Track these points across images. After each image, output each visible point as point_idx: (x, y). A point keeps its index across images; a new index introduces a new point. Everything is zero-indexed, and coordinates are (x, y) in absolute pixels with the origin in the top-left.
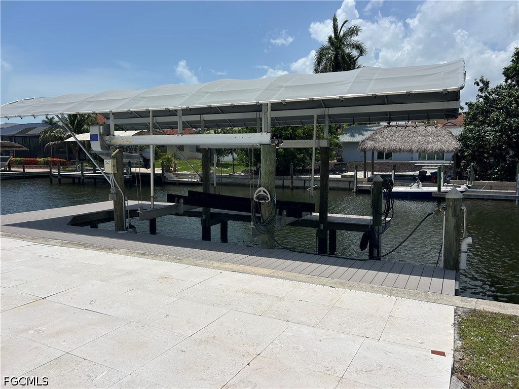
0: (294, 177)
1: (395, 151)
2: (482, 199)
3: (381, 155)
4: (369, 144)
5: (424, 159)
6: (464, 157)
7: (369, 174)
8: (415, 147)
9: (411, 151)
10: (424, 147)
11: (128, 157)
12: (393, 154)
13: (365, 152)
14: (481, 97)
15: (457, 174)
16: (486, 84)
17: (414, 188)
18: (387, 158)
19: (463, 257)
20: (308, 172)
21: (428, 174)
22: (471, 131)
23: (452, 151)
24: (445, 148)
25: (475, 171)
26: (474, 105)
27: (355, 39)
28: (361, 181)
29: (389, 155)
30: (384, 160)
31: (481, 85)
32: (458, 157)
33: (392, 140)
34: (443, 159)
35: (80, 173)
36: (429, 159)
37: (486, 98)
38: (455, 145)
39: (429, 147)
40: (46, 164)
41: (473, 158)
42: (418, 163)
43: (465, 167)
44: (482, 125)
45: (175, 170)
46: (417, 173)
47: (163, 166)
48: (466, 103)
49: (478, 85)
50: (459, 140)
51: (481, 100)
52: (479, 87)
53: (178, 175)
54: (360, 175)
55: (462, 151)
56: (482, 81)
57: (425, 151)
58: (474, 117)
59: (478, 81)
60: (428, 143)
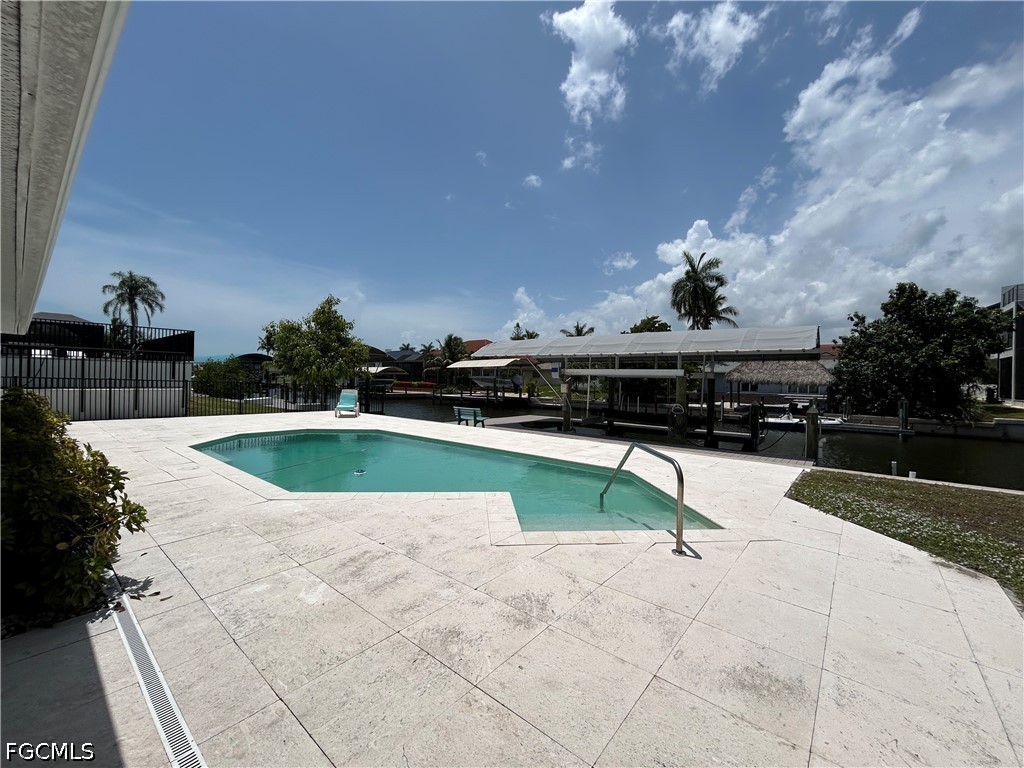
0: (658, 405)
1: (763, 383)
2: (859, 432)
3: (745, 386)
4: (736, 376)
5: (795, 392)
6: (838, 391)
7: (735, 405)
8: (784, 380)
9: (780, 383)
10: (794, 380)
11: (501, 382)
12: (759, 386)
13: (731, 383)
14: (856, 331)
15: (832, 408)
16: (862, 319)
17: (783, 420)
18: (752, 390)
19: (820, 450)
20: (673, 401)
21: (800, 406)
22: (846, 365)
23: (825, 385)
24: (817, 382)
25: (852, 405)
26: (848, 339)
27: (714, 271)
28: (727, 411)
29: (755, 387)
30: (749, 392)
31: (856, 320)
32: (831, 390)
33: (759, 372)
34: (817, 392)
35: (459, 395)
36: (800, 392)
37: (861, 332)
38: (828, 378)
39: (800, 380)
40: (420, 387)
41: (849, 391)
42: (789, 396)
43: (841, 400)
44: (858, 359)
45: (538, 395)
46: (787, 405)
47: (528, 391)
48: (840, 338)
49: (852, 319)
50: (833, 374)
51: (857, 334)
52: (853, 323)
53: (541, 400)
54: (727, 405)
55: (836, 385)
56: (856, 316)
57: (795, 383)
58: (850, 351)
59: (852, 316)
60: (798, 376)
